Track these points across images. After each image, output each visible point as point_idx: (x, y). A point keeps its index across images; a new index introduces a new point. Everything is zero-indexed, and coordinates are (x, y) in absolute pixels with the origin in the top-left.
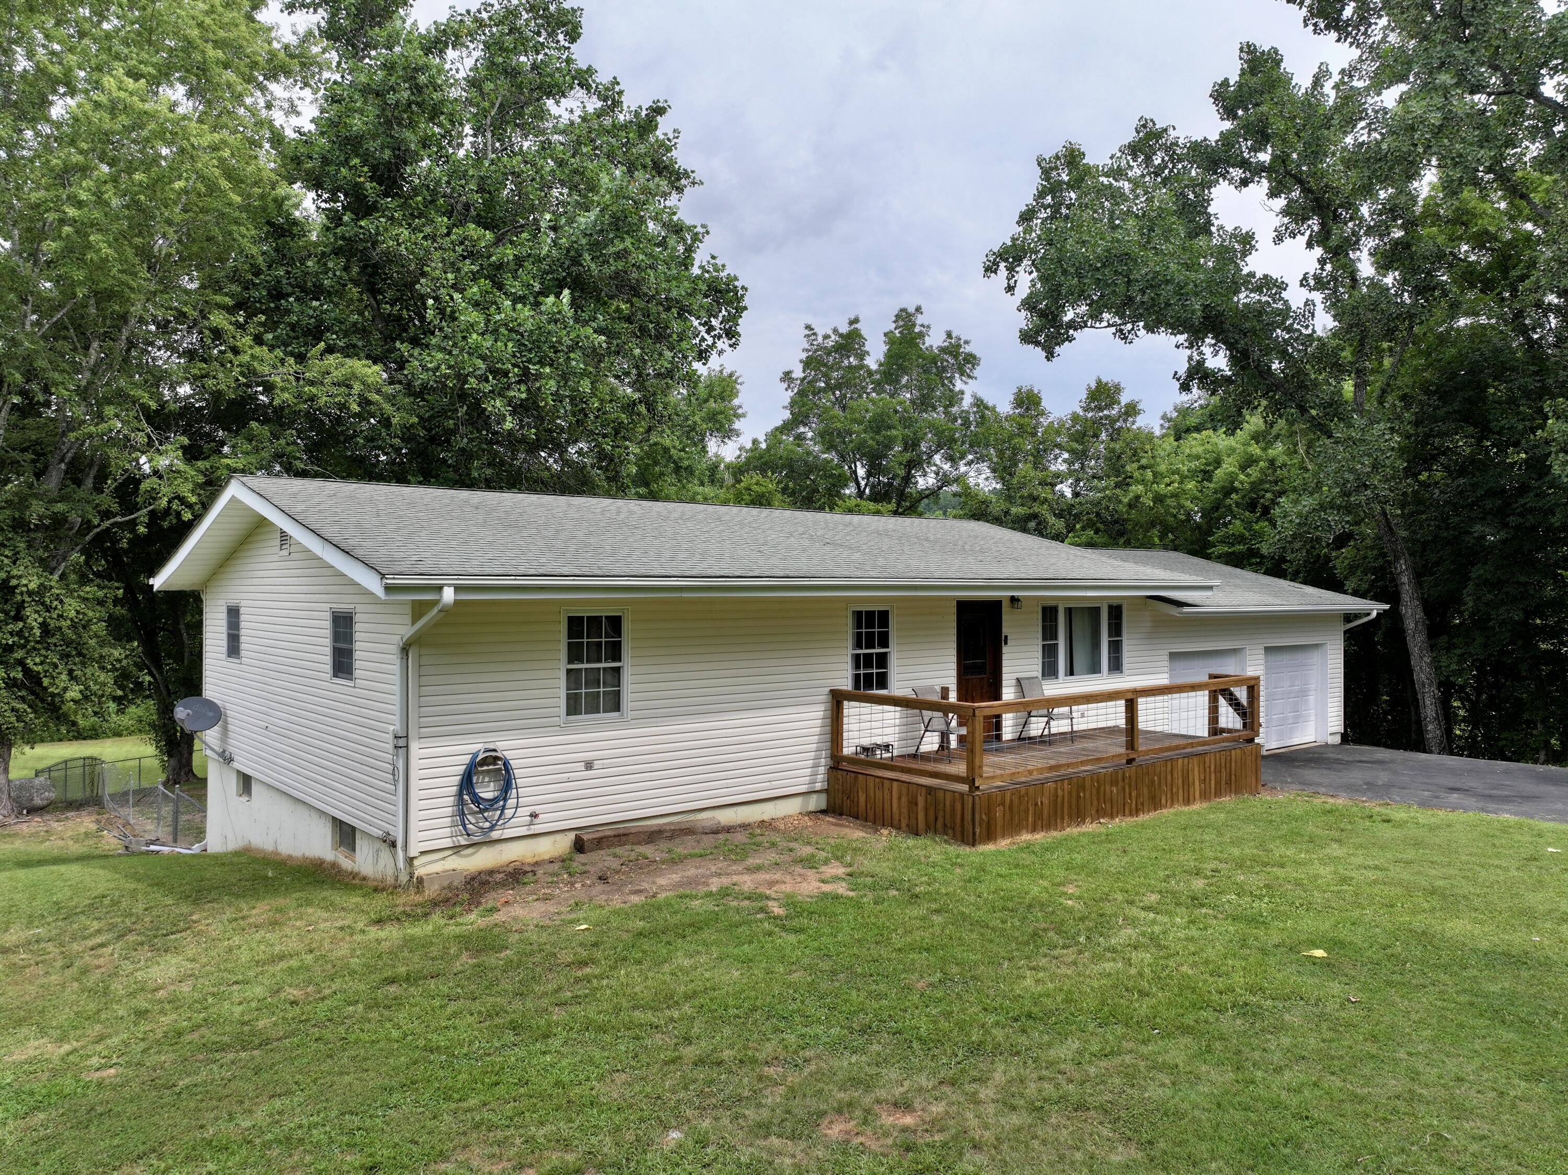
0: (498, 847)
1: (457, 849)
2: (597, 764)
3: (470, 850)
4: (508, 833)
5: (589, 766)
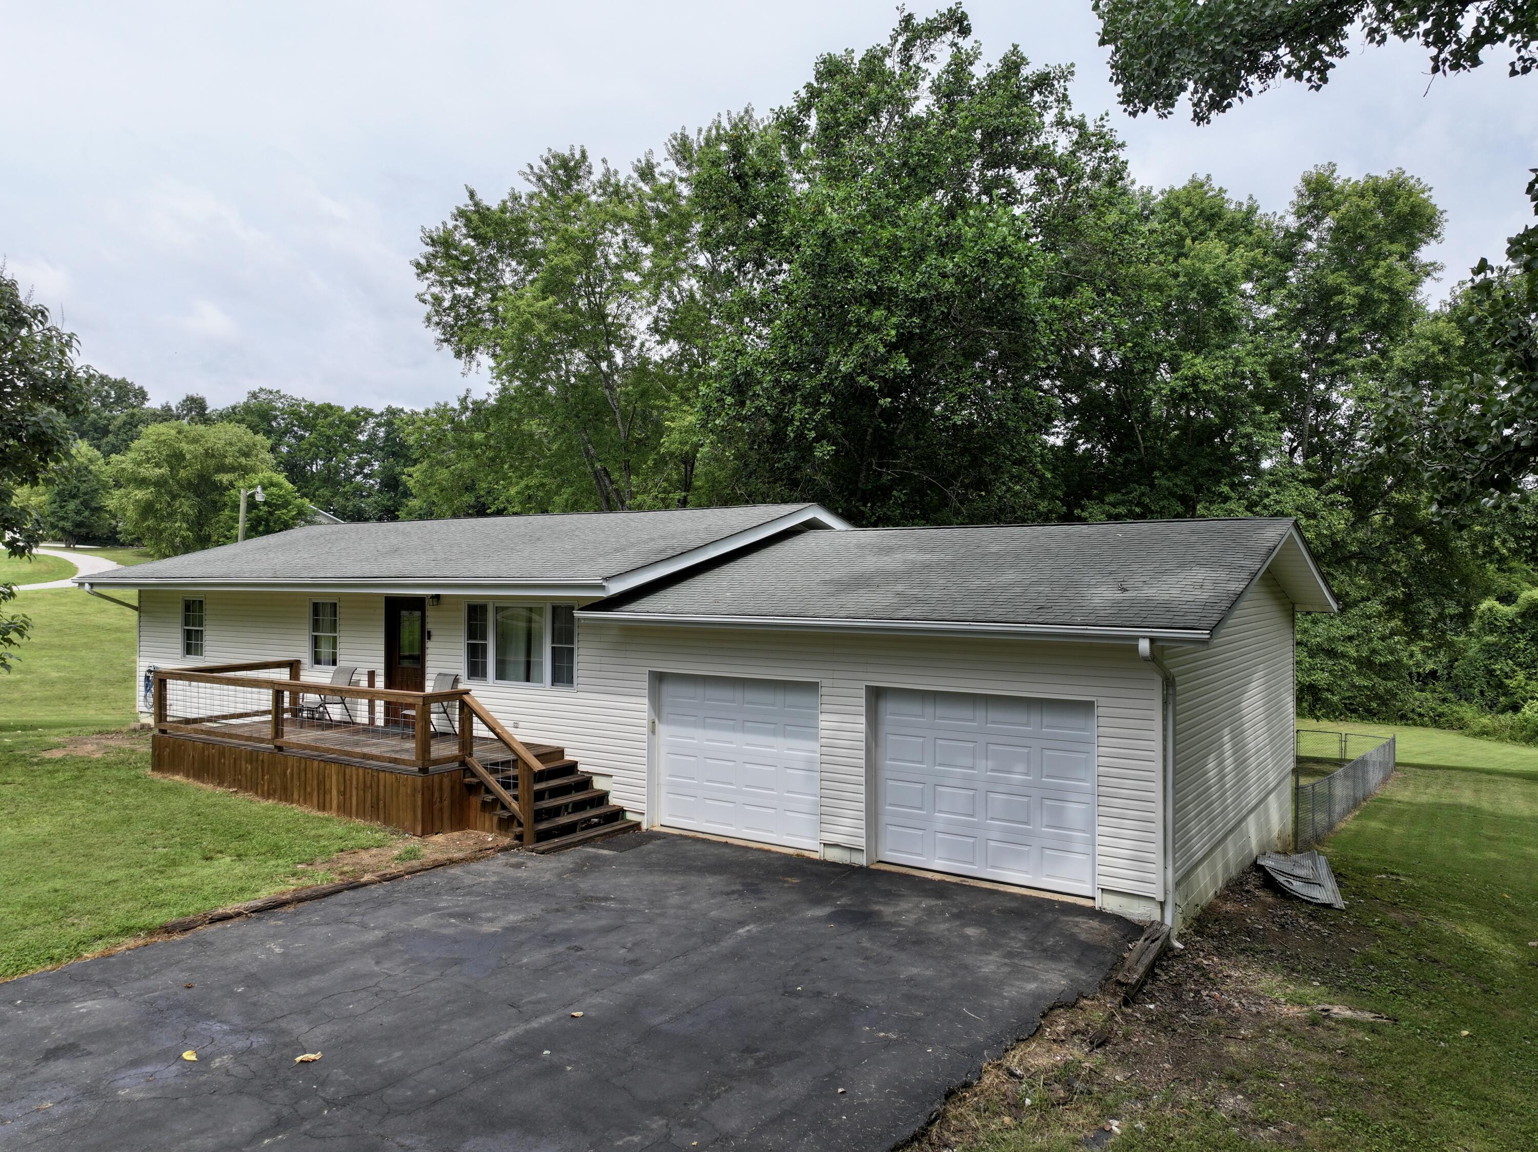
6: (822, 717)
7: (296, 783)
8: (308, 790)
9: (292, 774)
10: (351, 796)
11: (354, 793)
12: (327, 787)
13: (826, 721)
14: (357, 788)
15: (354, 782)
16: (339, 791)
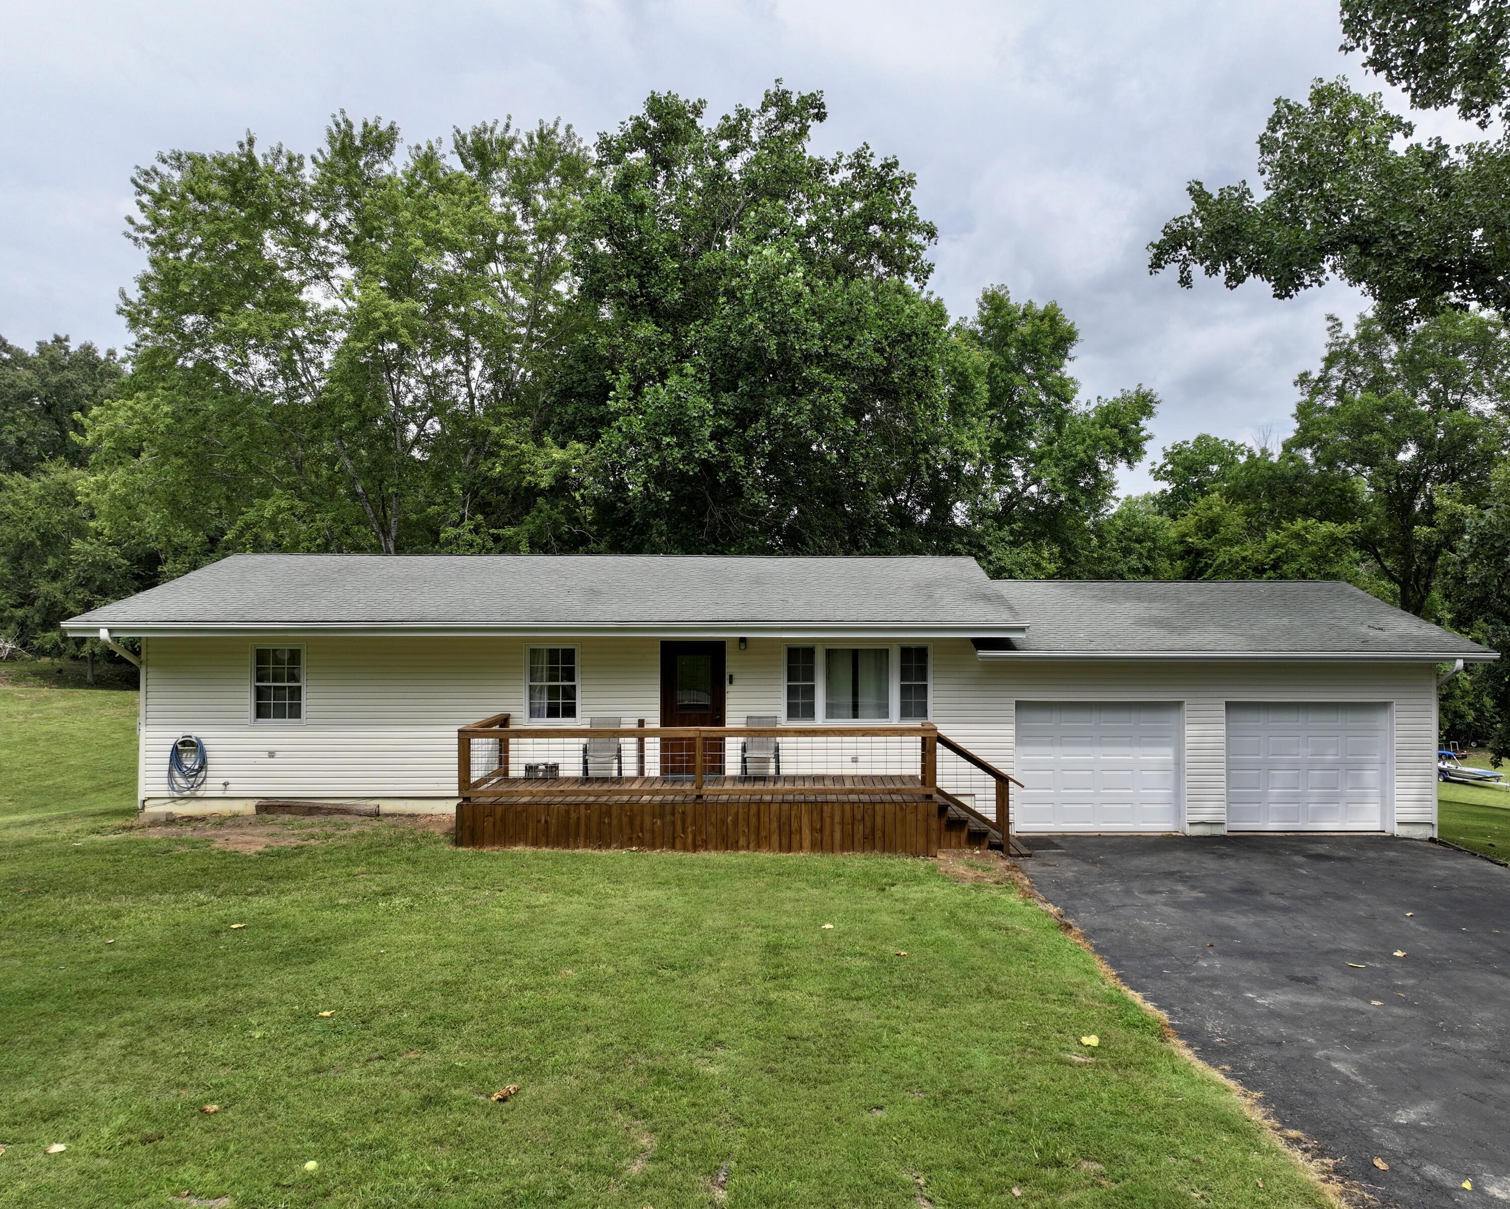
0: (204, 802)
1: (174, 799)
2: (278, 754)
3: (183, 801)
4: (208, 794)
5: (272, 755)
6: (1187, 727)
7: (742, 827)
8: (763, 834)
9: (736, 821)
10: (832, 832)
11: (838, 828)
12: (795, 825)
13: (1191, 731)
14: (842, 823)
15: (837, 819)
16: (813, 830)
